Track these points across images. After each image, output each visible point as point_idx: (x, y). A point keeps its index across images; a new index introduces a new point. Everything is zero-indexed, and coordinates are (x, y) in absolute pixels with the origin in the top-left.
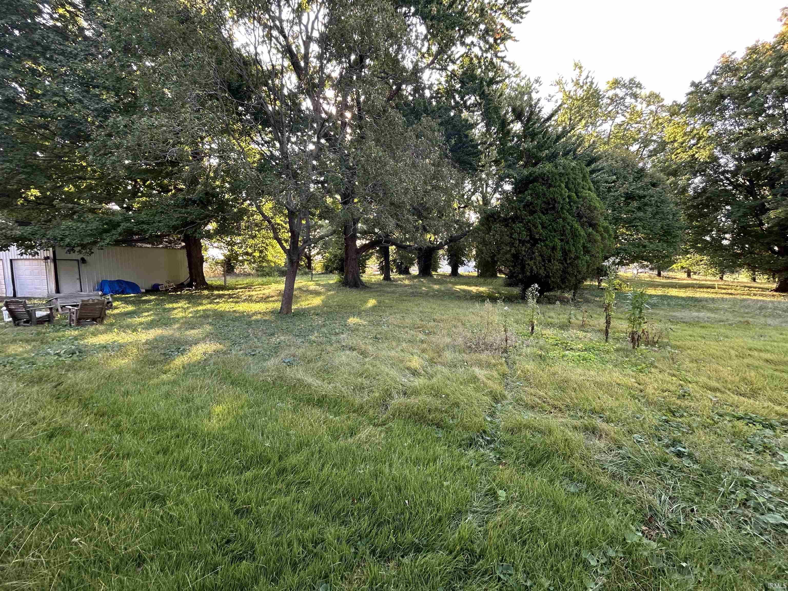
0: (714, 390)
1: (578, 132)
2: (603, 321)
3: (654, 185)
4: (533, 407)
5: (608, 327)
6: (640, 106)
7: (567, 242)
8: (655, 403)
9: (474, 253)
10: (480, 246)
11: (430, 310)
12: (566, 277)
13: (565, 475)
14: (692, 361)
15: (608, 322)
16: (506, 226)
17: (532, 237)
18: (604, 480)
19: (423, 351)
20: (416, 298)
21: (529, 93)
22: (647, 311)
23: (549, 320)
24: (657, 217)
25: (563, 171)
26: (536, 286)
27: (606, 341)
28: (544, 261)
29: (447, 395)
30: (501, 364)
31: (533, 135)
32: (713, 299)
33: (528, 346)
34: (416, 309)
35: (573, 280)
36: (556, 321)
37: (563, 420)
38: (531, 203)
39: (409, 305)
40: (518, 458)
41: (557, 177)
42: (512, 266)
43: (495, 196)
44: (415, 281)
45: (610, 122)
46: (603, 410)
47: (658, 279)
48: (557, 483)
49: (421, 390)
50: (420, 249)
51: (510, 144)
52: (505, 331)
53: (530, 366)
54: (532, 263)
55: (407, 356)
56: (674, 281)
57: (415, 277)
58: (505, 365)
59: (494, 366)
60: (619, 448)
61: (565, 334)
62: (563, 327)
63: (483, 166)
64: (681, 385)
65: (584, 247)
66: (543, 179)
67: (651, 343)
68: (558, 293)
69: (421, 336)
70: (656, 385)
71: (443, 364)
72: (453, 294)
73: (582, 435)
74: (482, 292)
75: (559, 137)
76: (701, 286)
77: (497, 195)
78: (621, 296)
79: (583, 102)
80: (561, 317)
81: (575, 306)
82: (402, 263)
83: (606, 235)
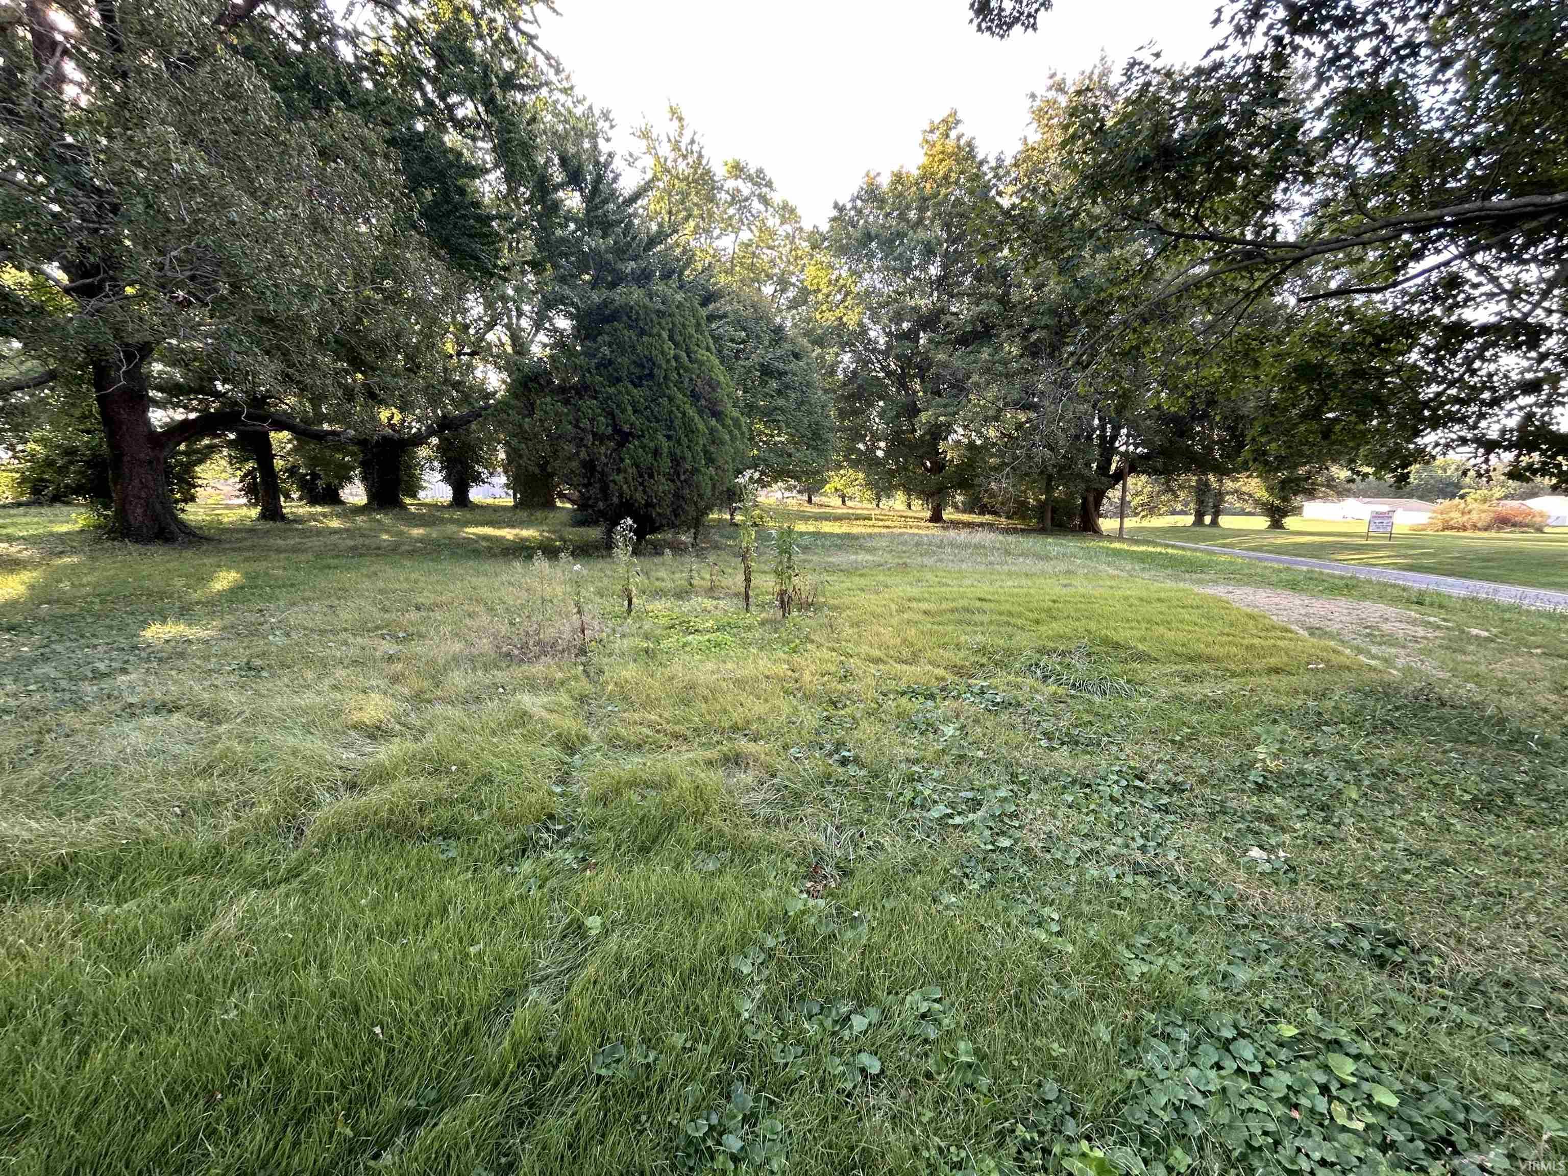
0: (877, 661)
1: (682, 241)
2: (741, 577)
3: (797, 356)
4: (639, 746)
5: (747, 587)
6: (773, 222)
7: (679, 442)
8: (814, 695)
9: (502, 455)
10: (515, 441)
11: (406, 586)
12: (680, 506)
13: (699, 847)
14: (852, 626)
15: (748, 580)
16: (566, 402)
17: (617, 430)
18: (755, 834)
19: (395, 679)
20: (366, 561)
21: (593, 137)
22: (799, 557)
23: (657, 583)
24: (803, 408)
25: (662, 308)
26: (629, 521)
27: (747, 610)
28: (641, 476)
29: (464, 764)
30: (576, 678)
31: (606, 226)
32: (870, 535)
33: (623, 636)
34: (367, 584)
35: (691, 511)
36: (668, 584)
37: (691, 755)
38: (611, 362)
39: (348, 577)
40: (618, 847)
41: (654, 317)
42: (585, 486)
43: (537, 339)
44: (359, 519)
45: (733, 236)
46: (748, 722)
47: (809, 508)
48: (688, 866)
49: (395, 768)
50: (363, 443)
51: (559, 232)
52: (579, 612)
53: (630, 672)
54: (620, 478)
55: (351, 699)
56: (827, 510)
57: (358, 510)
58: (583, 677)
59: (562, 683)
60: (773, 776)
61: (686, 606)
62: (682, 594)
63: (506, 269)
64: (842, 662)
65: (706, 452)
66: (630, 318)
67: (806, 606)
68: (669, 536)
69: (388, 647)
70: (813, 668)
71: (448, 701)
72: (459, 545)
73: (720, 772)
74: (527, 540)
75: (652, 242)
76: (858, 518)
77: (542, 337)
78: (763, 536)
79: (688, 184)
80: (677, 576)
81: (697, 556)
82: (315, 476)
83: (736, 432)
